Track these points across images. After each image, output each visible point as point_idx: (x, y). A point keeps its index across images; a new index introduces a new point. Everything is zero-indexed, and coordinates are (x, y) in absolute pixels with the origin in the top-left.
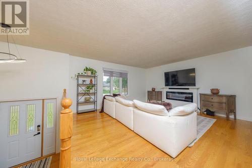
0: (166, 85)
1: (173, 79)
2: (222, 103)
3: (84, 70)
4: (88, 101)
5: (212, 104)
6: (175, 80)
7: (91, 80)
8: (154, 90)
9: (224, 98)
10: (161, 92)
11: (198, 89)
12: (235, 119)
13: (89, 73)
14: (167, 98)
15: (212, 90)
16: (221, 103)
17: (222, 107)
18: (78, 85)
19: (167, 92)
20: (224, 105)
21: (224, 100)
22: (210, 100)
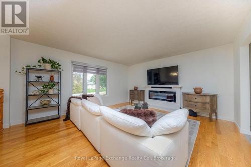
0: (149, 84)
1: (156, 78)
2: (206, 103)
3: (39, 61)
4: (46, 106)
5: (195, 104)
6: (157, 78)
7: (52, 77)
8: (136, 89)
9: (208, 98)
10: (144, 91)
11: (181, 88)
12: (217, 119)
13: (48, 67)
14: (149, 98)
15: (195, 89)
16: (204, 103)
17: (205, 108)
18: (28, 83)
19: (150, 91)
20: (207, 105)
21: (208, 100)
22: (194, 100)
